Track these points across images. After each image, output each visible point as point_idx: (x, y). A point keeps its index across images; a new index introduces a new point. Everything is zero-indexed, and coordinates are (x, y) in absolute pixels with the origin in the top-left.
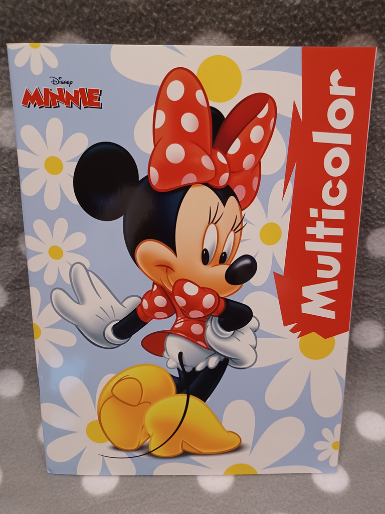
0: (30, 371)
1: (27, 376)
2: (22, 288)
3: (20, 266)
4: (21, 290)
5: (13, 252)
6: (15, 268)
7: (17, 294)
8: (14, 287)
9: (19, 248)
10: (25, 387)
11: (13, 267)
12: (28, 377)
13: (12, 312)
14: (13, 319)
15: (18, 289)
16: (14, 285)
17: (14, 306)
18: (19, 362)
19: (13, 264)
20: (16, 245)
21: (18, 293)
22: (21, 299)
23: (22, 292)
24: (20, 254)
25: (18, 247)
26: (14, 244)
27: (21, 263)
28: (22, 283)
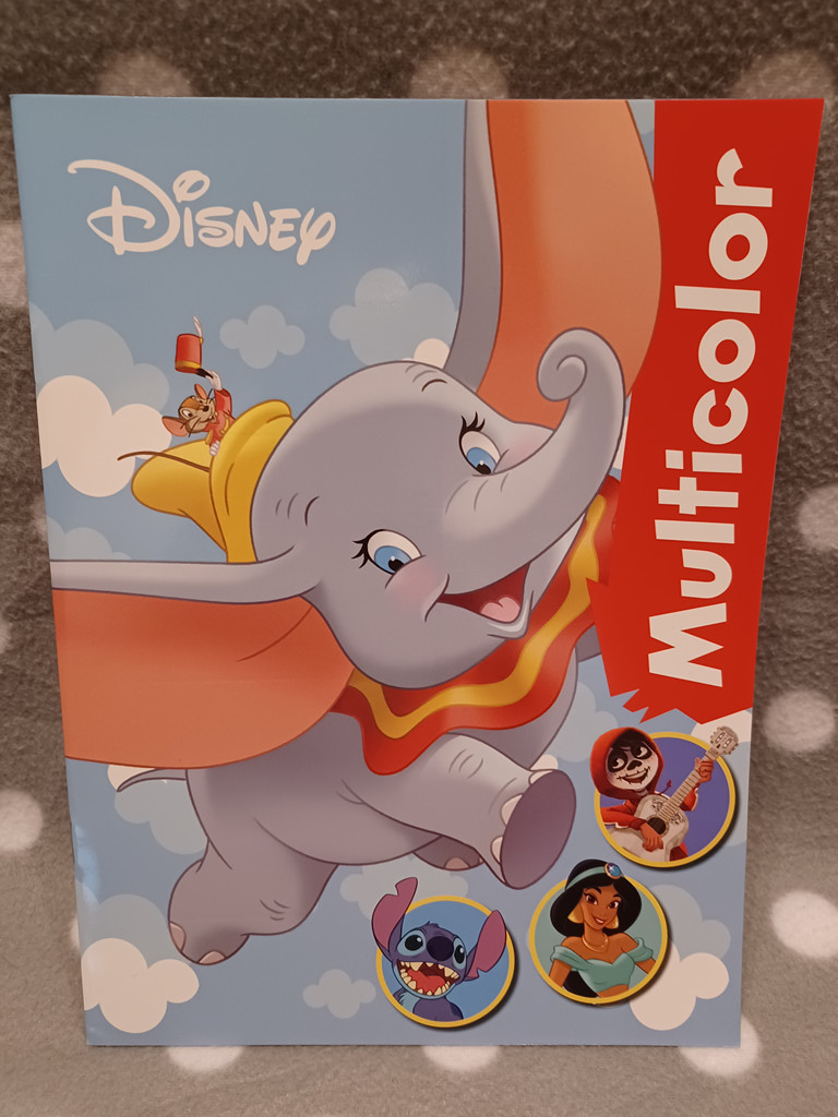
0: (56, 794)
1: (50, 805)
2: (40, 615)
3: (36, 566)
4: (38, 619)
5: (21, 535)
6: (24, 571)
7: (29, 627)
8: (23, 611)
9: (34, 527)
10: (45, 829)
11: (21, 567)
12: (52, 809)
13: (18, 667)
14: (21, 683)
15: (32, 617)
16: (23, 607)
17: (22, 654)
18: (32, 776)
19: (21, 563)
20: (28, 521)
21: (32, 626)
22: (38, 638)
23: (39, 623)
24: (37, 540)
25: (30, 525)
26: (24, 518)
27: (38, 559)
28: (40, 604)
